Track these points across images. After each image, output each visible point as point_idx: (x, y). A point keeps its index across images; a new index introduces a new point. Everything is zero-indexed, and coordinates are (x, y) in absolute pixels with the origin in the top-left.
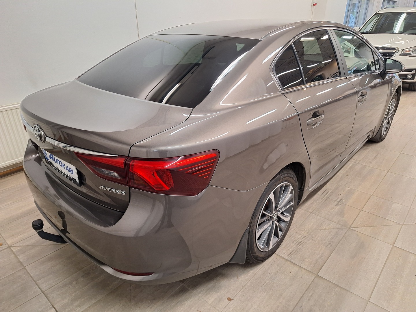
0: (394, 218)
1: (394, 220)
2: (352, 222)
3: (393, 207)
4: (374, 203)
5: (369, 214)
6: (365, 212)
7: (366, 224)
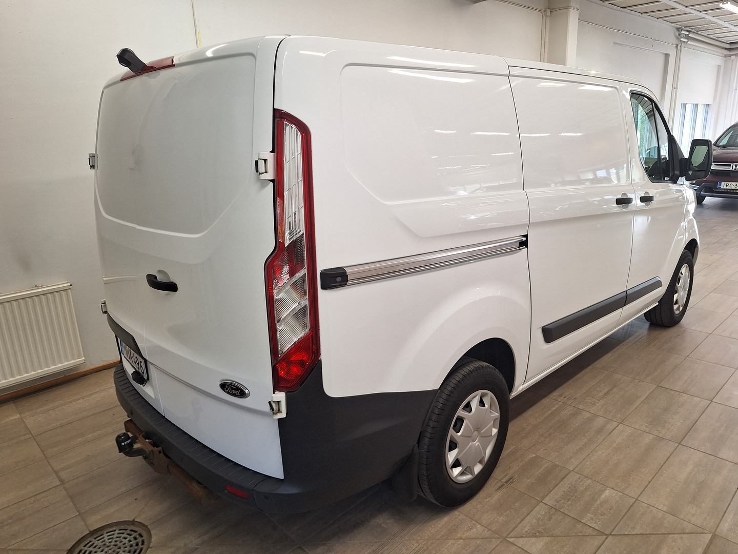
0: (598, 520)
1: (595, 525)
2: (514, 526)
3: (603, 496)
4: (570, 488)
5: (553, 509)
6: (546, 506)
7: (539, 532)
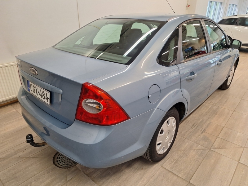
1: (238, 144)
2: (211, 145)
3: (238, 135)
4: (225, 132)
6: (220, 138)
7: (221, 147)
